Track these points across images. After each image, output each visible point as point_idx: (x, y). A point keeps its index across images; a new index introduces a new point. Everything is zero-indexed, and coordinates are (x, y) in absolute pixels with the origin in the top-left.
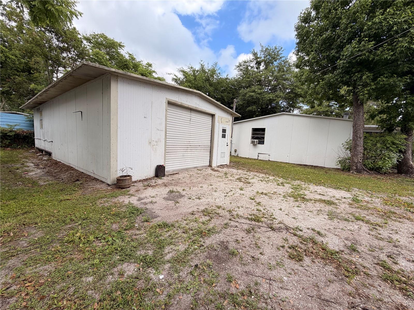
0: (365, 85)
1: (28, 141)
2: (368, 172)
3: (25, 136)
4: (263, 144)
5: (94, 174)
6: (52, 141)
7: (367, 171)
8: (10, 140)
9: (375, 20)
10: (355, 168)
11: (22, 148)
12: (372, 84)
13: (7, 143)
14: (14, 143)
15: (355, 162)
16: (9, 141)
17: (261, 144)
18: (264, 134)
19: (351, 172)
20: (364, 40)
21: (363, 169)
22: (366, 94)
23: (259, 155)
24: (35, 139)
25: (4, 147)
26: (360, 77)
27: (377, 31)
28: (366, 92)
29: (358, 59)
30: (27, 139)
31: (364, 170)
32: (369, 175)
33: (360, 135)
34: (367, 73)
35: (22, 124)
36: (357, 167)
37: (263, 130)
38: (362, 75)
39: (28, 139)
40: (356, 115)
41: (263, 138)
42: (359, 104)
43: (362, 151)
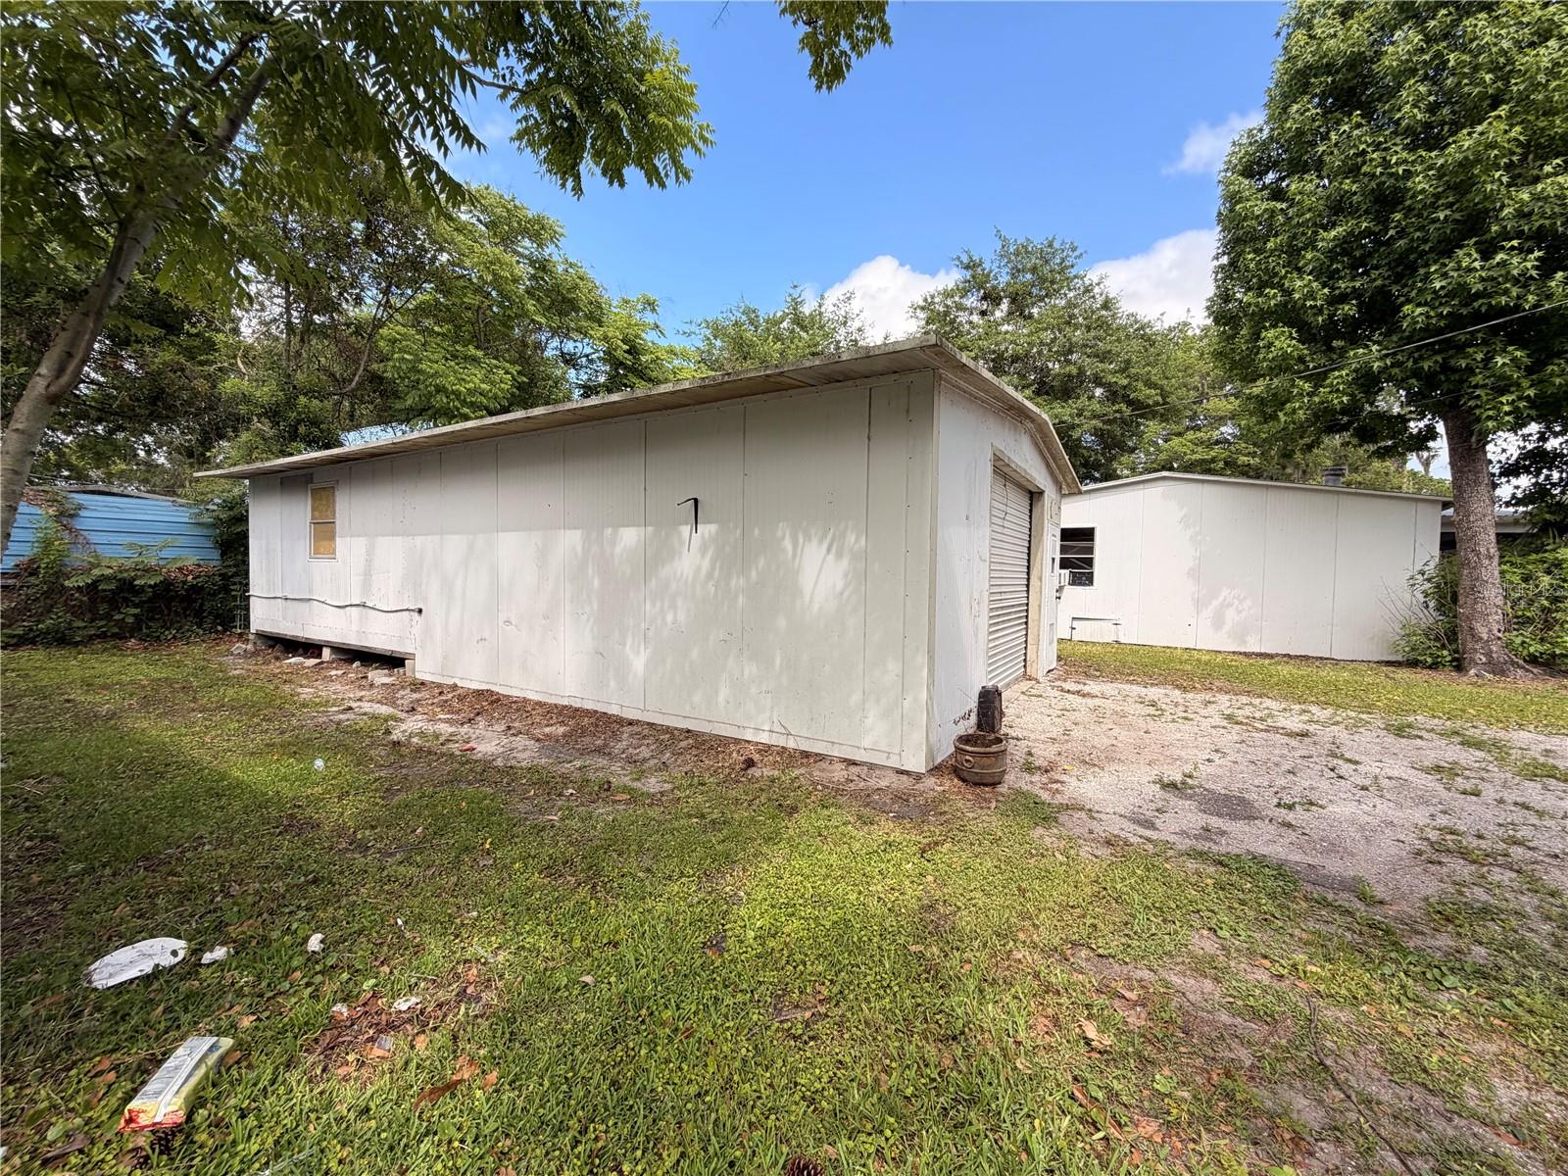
0: (1502, 386)
1: (202, 605)
2: (1527, 670)
3: (193, 587)
4: (1091, 583)
5: (789, 734)
6: (420, 611)
7: (1523, 668)
8: (136, 606)
9: (1543, 190)
10: (1484, 659)
11: (183, 637)
12: (1525, 383)
13: (130, 620)
14: (152, 619)
15: (1481, 639)
16: (137, 611)
17: (1080, 584)
18: (1091, 550)
19: (1472, 672)
20: (1503, 248)
21: (1512, 661)
22: (1507, 414)
23: (1076, 624)
24: (252, 599)
25: (114, 636)
26: (1483, 360)
27: (1547, 222)
28: (1507, 408)
29: (1480, 306)
30: (195, 601)
31: (1513, 663)
32: (1533, 679)
33: (1488, 549)
34: (1510, 348)
35: (181, 542)
36: (1489, 654)
37: (1087, 534)
38: (1488, 352)
39: (202, 599)
40: (1467, 484)
41: (1090, 562)
42: (1474, 446)
43: (1499, 601)
